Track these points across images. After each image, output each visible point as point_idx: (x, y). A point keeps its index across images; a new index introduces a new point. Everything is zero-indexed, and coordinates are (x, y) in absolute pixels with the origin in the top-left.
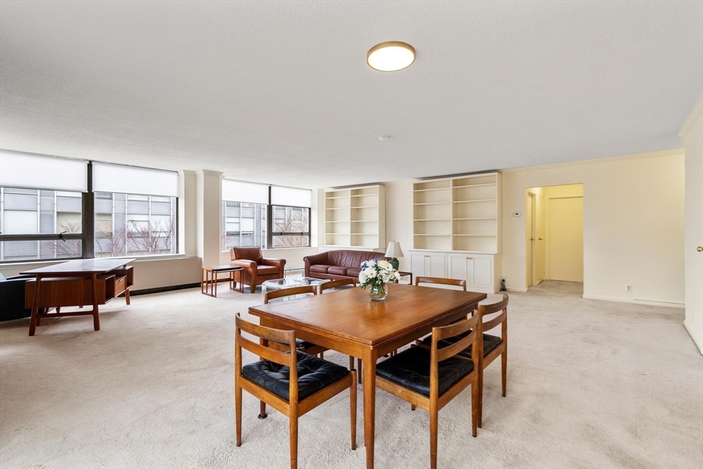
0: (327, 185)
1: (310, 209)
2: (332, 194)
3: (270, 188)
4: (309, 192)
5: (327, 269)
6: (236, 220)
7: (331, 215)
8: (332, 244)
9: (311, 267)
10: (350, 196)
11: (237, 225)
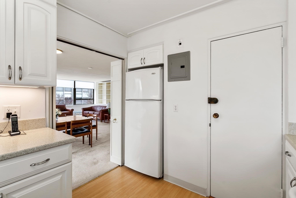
0: (100, 81)
1: (94, 90)
2: (101, 84)
3: (75, 82)
4: (93, 83)
5: (89, 112)
6: (81, 93)
7: (100, 92)
8: (102, 103)
9: (84, 112)
10: (106, 85)
11: (81, 95)
